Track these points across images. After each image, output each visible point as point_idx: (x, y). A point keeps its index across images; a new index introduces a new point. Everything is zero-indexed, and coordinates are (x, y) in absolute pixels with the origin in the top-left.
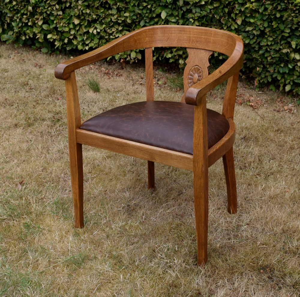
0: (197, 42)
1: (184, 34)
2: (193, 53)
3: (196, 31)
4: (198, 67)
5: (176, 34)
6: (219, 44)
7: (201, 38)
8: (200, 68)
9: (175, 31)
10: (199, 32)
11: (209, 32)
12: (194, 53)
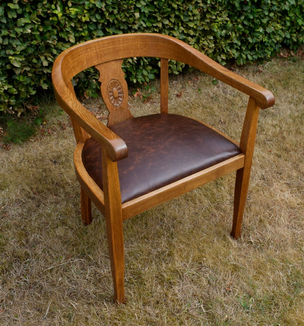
0: (105, 54)
1: (90, 51)
2: (103, 68)
3: (101, 43)
4: (115, 81)
5: (83, 55)
6: (132, 49)
7: (109, 49)
8: (116, 81)
9: (81, 51)
10: (105, 44)
11: (117, 40)
12: (105, 68)
